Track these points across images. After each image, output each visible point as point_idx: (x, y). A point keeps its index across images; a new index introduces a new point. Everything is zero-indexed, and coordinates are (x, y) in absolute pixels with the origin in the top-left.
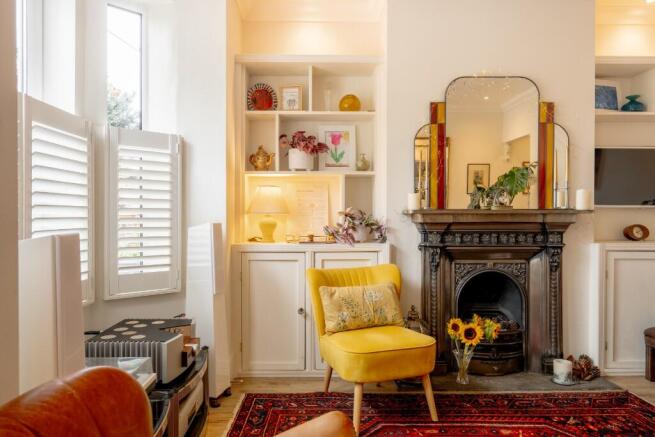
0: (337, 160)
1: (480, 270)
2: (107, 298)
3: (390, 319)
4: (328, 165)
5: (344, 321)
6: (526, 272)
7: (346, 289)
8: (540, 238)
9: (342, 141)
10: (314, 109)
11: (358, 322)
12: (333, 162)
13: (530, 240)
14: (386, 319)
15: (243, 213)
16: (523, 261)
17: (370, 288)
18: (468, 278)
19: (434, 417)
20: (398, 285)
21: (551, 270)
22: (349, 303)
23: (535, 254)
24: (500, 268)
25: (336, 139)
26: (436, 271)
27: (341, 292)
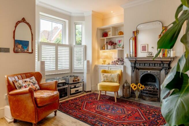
0: (119, 46)
1: (146, 73)
2: (73, 72)
3: (115, 81)
4: (117, 48)
5: (104, 80)
6: (159, 74)
7: (107, 74)
8: (162, 65)
9: (121, 42)
10: (112, 36)
11: (108, 80)
12: (119, 47)
13: (159, 65)
14: (114, 81)
15: (100, 58)
16: (159, 71)
17: (113, 74)
18: (143, 75)
19: (116, 101)
20: (120, 74)
21: (165, 74)
22: (106, 77)
23: (162, 69)
24: (152, 73)
25: (120, 41)
26: (133, 72)
27: (106, 74)
